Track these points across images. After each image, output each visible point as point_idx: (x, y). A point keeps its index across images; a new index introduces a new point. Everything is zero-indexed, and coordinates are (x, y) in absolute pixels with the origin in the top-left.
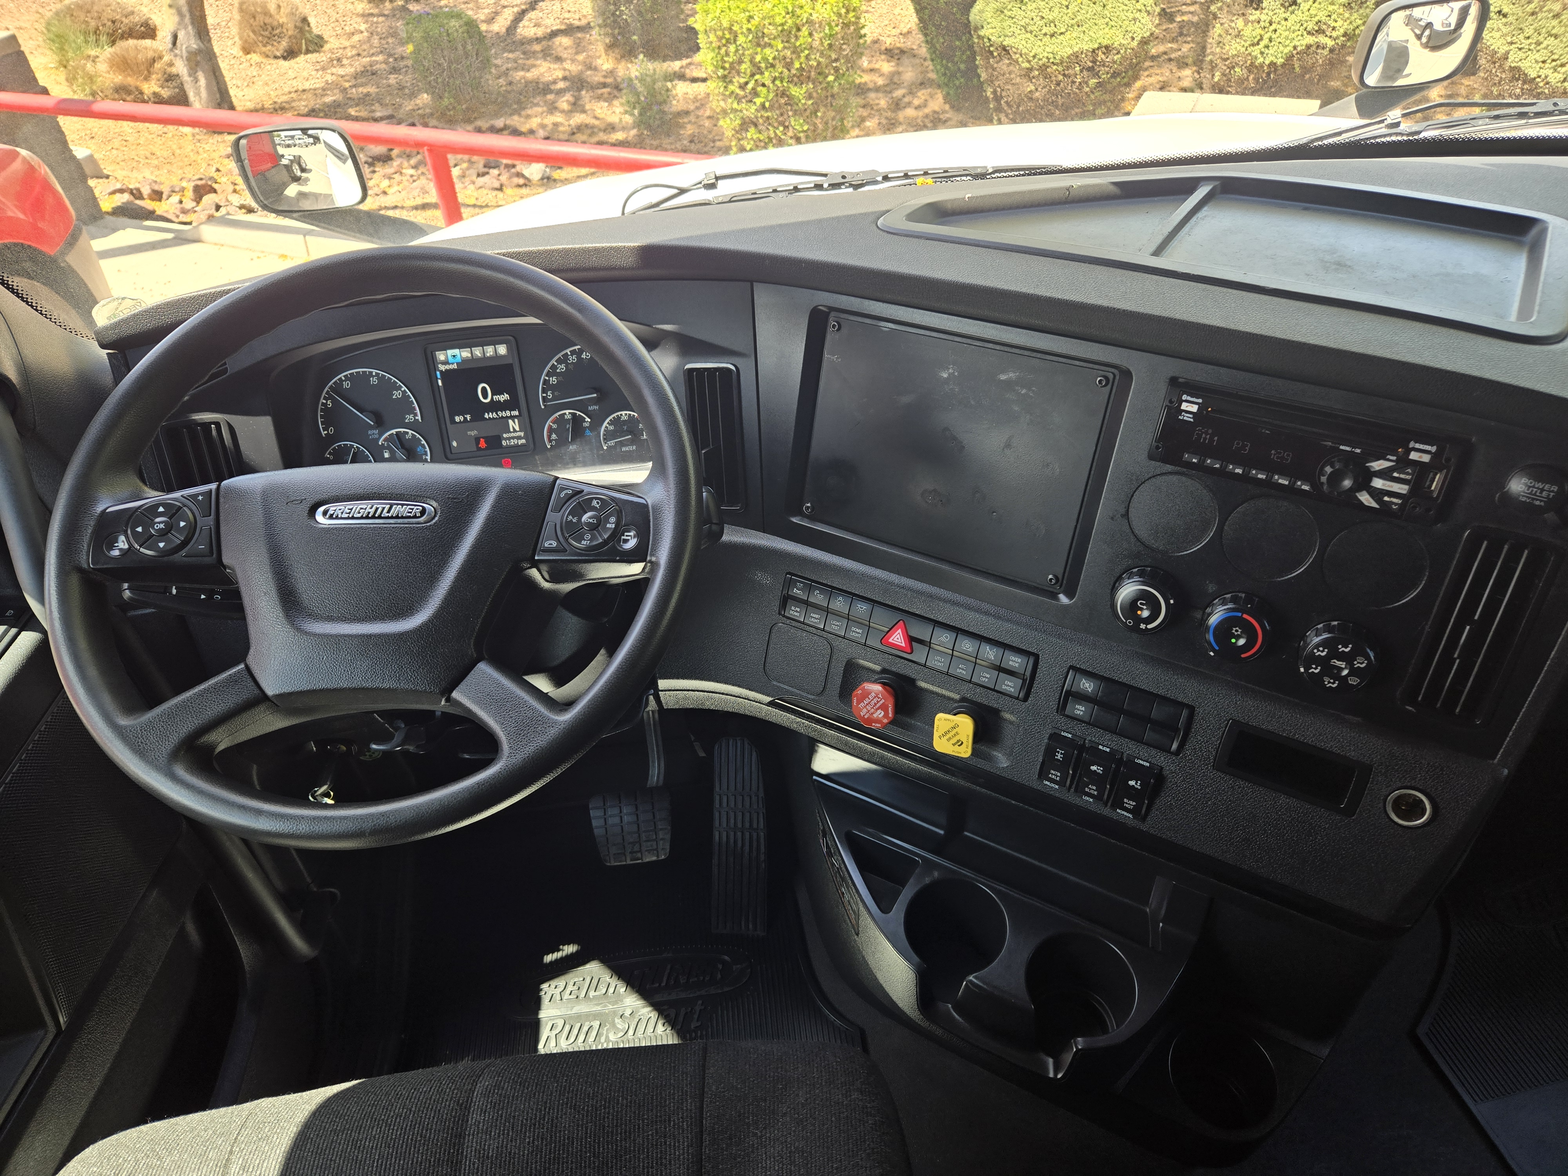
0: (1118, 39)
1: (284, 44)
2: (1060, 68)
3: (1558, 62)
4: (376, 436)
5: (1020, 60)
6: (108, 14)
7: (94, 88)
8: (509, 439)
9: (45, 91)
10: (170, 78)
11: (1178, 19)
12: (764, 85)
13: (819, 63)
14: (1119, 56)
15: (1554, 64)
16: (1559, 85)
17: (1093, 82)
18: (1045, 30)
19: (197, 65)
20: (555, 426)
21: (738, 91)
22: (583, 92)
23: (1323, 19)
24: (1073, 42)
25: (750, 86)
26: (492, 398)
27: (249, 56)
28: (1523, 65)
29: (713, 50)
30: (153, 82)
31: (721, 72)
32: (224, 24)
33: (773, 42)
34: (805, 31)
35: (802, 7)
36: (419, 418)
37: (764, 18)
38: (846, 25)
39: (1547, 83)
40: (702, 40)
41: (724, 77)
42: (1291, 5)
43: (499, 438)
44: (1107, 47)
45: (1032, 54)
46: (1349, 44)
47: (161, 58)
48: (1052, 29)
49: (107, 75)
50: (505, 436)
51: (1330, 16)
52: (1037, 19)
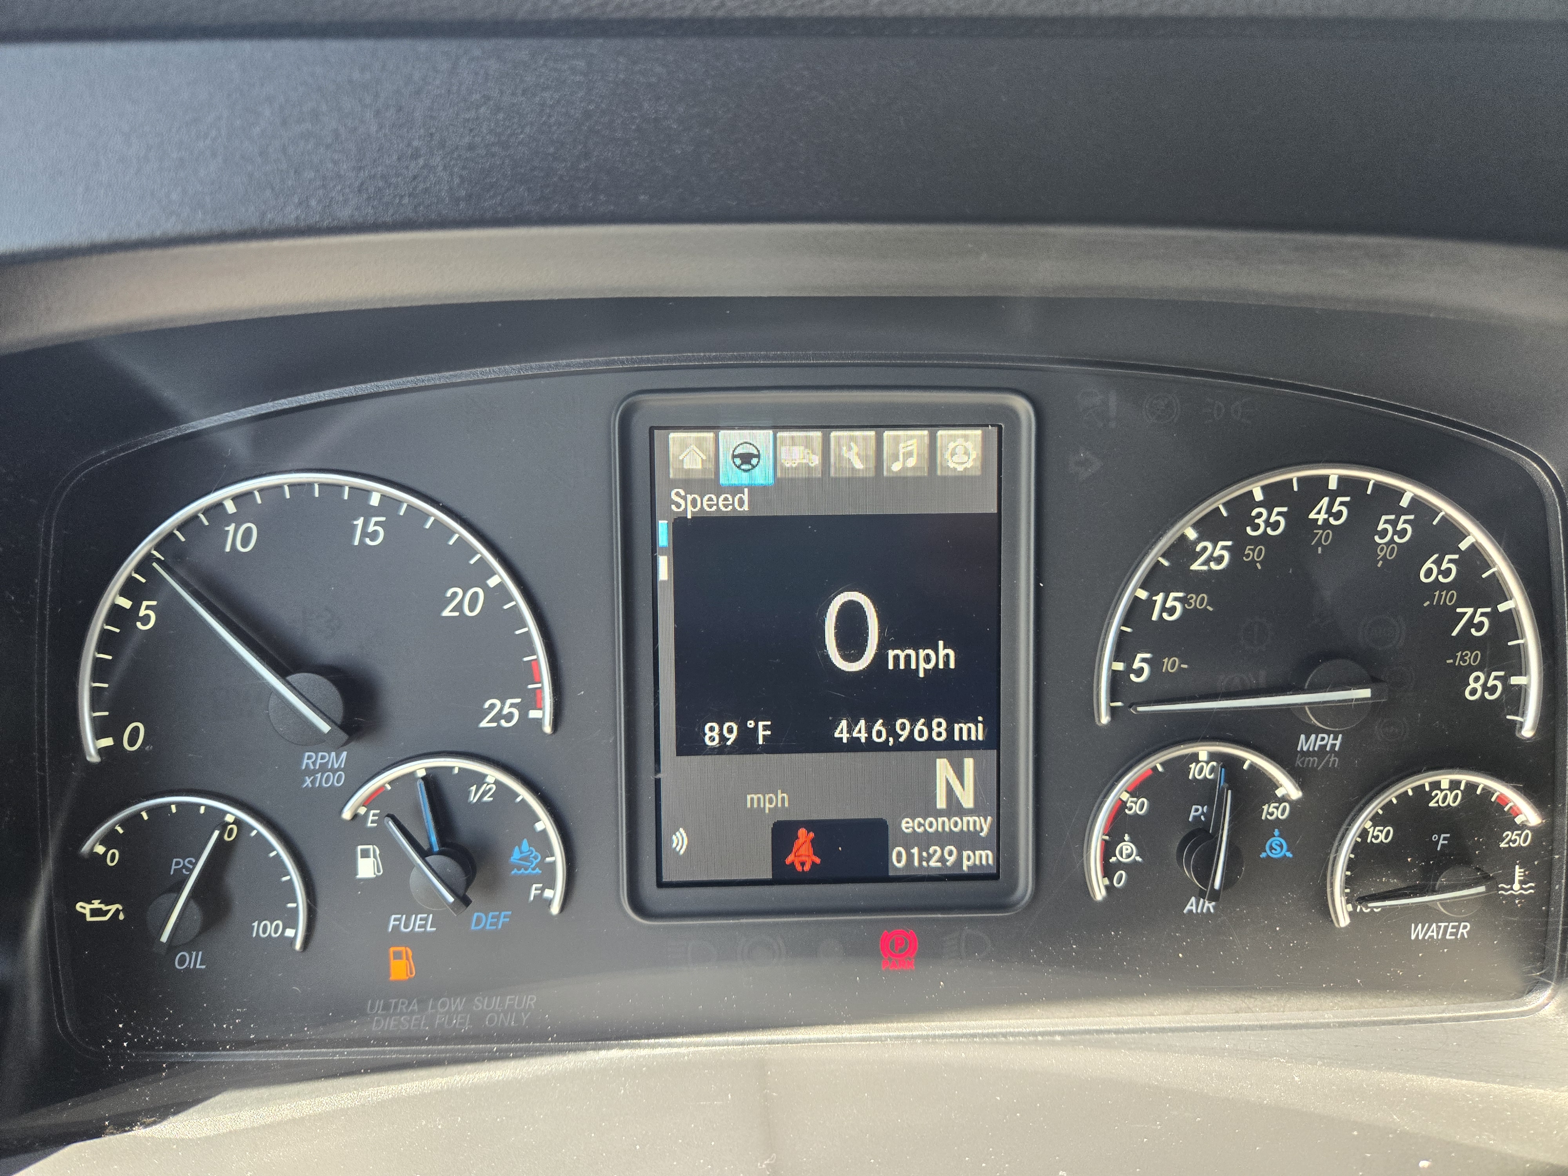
4: (337, 780)
8: (925, 840)
20: (1138, 807)
26: (880, 657)
36: (544, 714)
43: (879, 835)
50: (907, 825)
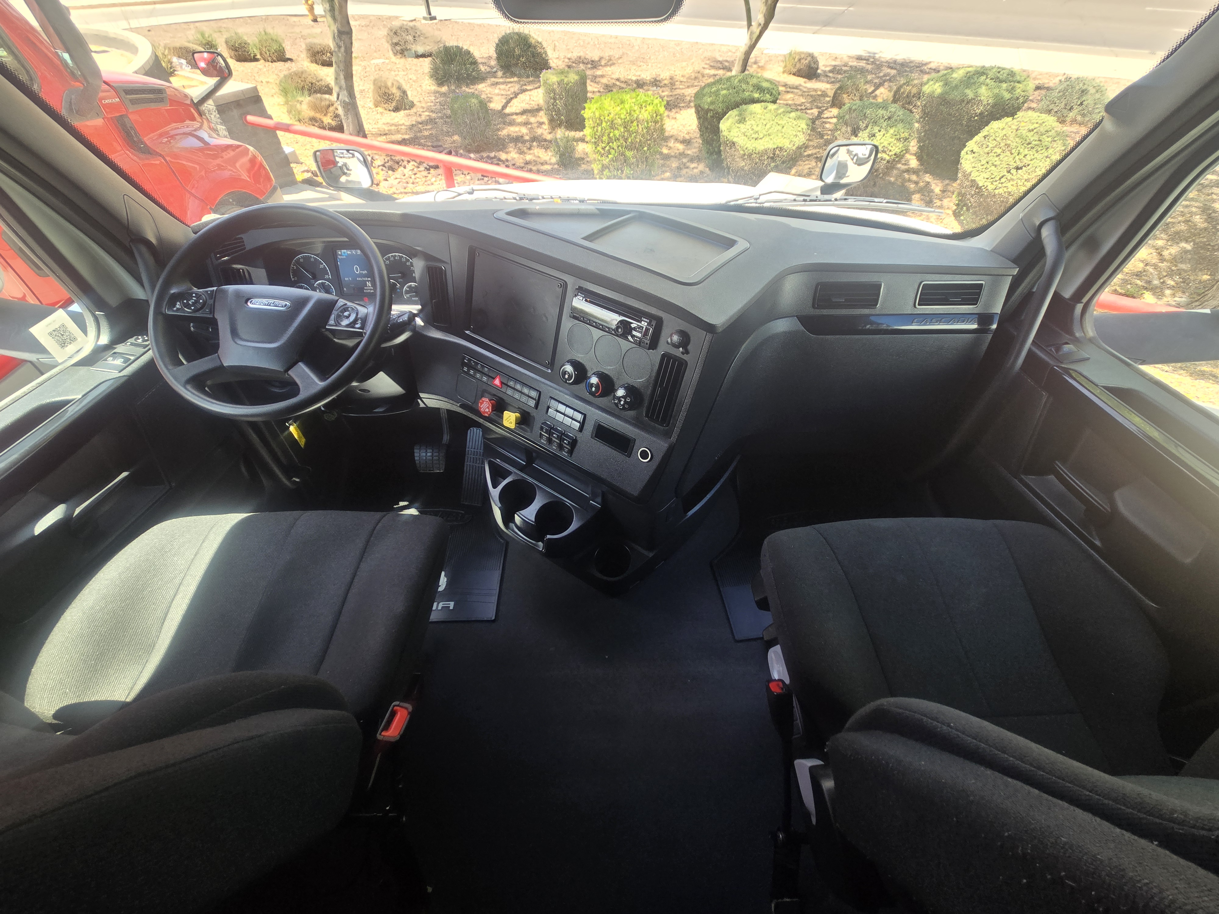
0: (786, 144)
1: (394, 104)
2: (758, 156)
3: (994, 180)
4: (313, 282)
5: (740, 149)
6: (309, 79)
7: (300, 117)
8: (367, 289)
9: (270, 117)
10: (337, 116)
11: (825, 137)
12: (613, 149)
13: (640, 140)
14: (786, 153)
15: (992, 180)
16: (992, 191)
17: (773, 164)
18: (753, 136)
19: (348, 111)
21: (601, 150)
22: (535, 143)
23: (886, 145)
24: (765, 144)
25: (607, 148)
27: (377, 108)
28: (977, 179)
29: (591, 128)
30: (329, 117)
31: (593, 140)
32: (366, 90)
33: (619, 127)
34: (635, 124)
35: (635, 111)
36: (330, 277)
37: (616, 115)
38: (656, 122)
39: (987, 190)
40: (587, 123)
41: (595, 143)
42: (872, 137)
43: (363, 289)
44: (781, 148)
45: (745, 147)
46: (897, 159)
47: (333, 105)
48: (756, 136)
49: (307, 111)
51: (889, 144)
52: (750, 130)
